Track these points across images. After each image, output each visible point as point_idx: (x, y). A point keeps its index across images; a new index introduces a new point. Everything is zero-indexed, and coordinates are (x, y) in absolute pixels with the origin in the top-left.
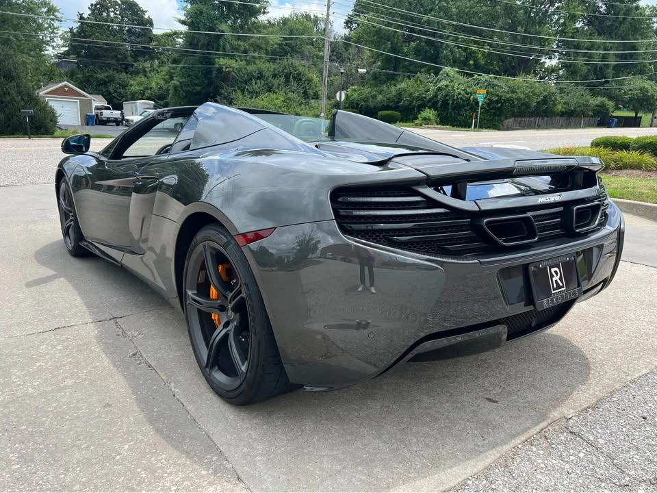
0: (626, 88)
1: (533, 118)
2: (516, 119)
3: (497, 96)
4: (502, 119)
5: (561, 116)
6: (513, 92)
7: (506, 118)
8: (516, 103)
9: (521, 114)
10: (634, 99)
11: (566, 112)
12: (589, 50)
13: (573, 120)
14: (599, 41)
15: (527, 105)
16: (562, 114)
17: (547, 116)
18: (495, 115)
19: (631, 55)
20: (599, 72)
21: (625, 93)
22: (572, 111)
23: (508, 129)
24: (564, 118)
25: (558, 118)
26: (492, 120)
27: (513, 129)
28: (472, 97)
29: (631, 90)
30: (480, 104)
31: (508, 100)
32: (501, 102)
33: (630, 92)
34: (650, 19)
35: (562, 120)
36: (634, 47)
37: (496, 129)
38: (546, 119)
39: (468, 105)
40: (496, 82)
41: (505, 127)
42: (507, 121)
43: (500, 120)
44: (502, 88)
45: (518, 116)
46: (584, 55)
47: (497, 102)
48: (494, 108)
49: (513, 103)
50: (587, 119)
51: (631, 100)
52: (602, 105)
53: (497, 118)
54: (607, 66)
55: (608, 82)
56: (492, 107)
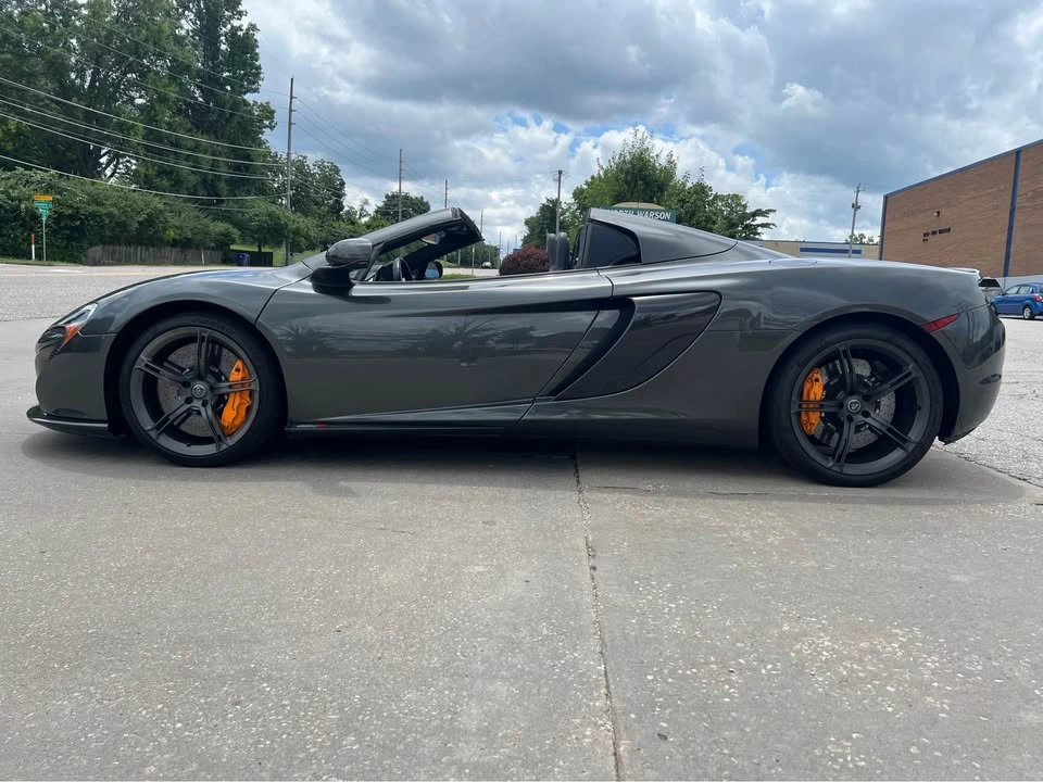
0: (252, 212)
1: (133, 248)
2: (107, 247)
3: (71, 207)
4: (85, 246)
5: (173, 246)
6: (99, 204)
7: (91, 245)
8: (107, 221)
9: (114, 241)
10: (264, 228)
11: (181, 240)
12: (194, 151)
13: (190, 253)
14: (204, 140)
15: (124, 226)
16: (174, 243)
17: (153, 246)
18: (69, 238)
19: (247, 168)
20: (209, 185)
21: (251, 220)
22: (189, 239)
23: (95, 263)
24: (178, 250)
25: (168, 249)
26: (66, 247)
27: (104, 265)
28: (23, 206)
29: (256, 215)
30: (44, 219)
31: (93, 215)
32: (80, 219)
33: (256, 218)
34: (261, 121)
35: (174, 253)
36: (248, 157)
37: (75, 262)
38: (151, 250)
39: (16, 219)
40: (63, 184)
41: (90, 260)
42: (93, 249)
43: (81, 246)
44: (78, 196)
45: (109, 243)
46: (188, 158)
47: (71, 217)
48: (66, 227)
49: (102, 221)
50: (208, 252)
51: (260, 229)
52: (227, 235)
53: (74, 244)
54: (219, 178)
55: (223, 201)
56: (62, 225)
